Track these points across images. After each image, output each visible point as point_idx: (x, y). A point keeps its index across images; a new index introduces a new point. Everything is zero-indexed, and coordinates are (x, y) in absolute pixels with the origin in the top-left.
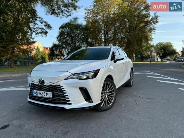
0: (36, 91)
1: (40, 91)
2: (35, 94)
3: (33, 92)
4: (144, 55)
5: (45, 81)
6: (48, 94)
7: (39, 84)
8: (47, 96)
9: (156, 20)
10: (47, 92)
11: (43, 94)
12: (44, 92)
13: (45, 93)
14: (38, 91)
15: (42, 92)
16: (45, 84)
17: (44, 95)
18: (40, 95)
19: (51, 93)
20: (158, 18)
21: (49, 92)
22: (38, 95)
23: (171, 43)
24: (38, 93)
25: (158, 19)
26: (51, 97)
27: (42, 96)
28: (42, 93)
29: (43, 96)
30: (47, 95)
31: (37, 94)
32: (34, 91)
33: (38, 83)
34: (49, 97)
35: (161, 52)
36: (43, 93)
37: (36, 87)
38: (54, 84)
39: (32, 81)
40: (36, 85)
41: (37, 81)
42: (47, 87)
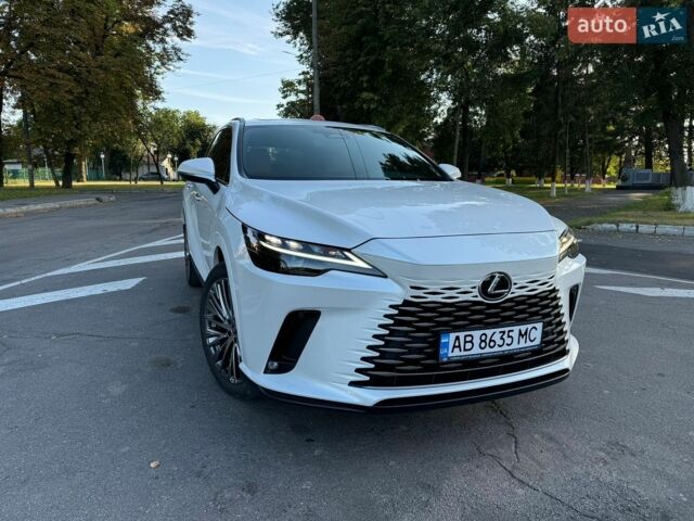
0: (462, 335)
1: (489, 332)
2: (457, 353)
3: (447, 344)
4: (129, 154)
5: (514, 279)
6: (526, 333)
7: (480, 299)
8: (523, 345)
9: (184, 23)
10: (523, 328)
11: (501, 342)
12: (506, 329)
13: (515, 334)
14: (477, 334)
15: (498, 330)
16: (510, 296)
17: (508, 341)
18: (488, 350)
19: (539, 326)
20: (191, 19)
21: (530, 326)
22: (476, 351)
23: (201, 115)
24: (476, 341)
25: (192, 24)
26: (538, 342)
27: (496, 349)
28: (497, 338)
29: (505, 348)
30: (523, 341)
31: (469, 346)
32: (453, 336)
33: (475, 296)
34: (529, 344)
36: (505, 337)
37: (459, 318)
38: (545, 288)
39: (420, 293)
40: (459, 307)
41: (466, 288)
42: (519, 303)
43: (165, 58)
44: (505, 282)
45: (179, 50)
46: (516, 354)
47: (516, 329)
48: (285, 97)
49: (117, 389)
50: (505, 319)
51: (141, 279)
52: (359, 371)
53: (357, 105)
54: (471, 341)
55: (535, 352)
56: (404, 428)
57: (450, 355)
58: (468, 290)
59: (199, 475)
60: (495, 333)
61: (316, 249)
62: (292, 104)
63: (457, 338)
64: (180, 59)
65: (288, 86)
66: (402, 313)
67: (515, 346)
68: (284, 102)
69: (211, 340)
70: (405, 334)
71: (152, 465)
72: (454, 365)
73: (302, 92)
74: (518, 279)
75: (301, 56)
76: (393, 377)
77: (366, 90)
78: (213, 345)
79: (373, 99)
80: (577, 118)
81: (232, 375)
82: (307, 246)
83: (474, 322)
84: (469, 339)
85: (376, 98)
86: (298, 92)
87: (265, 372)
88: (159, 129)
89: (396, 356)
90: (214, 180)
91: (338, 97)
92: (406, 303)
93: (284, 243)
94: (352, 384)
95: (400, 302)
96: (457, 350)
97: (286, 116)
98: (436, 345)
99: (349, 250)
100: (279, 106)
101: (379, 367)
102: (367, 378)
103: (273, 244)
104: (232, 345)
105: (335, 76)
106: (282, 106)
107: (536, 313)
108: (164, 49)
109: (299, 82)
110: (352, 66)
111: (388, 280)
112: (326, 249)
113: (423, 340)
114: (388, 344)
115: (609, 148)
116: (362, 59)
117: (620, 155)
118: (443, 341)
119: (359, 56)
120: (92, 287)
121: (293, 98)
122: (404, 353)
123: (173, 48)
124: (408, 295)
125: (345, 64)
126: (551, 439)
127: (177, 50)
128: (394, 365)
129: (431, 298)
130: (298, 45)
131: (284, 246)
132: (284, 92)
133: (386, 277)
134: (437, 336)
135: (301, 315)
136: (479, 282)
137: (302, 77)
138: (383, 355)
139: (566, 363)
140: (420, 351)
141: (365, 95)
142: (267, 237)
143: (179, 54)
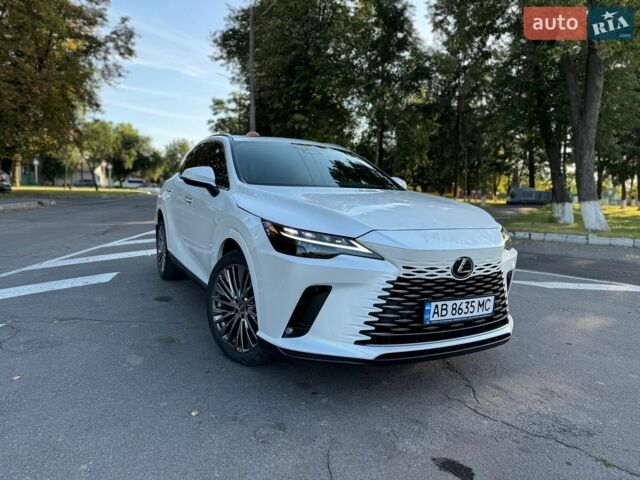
0: (440, 304)
1: (458, 302)
2: (436, 318)
3: (429, 311)
4: (64, 162)
5: (475, 263)
6: (483, 304)
7: (452, 277)
8: (481, 313)
9: (126, 43)
10: (481, 300)
11: (466, 310)
12: (470, 300)
13: (476, 305)
14: (450, 303)
15: (464, 301)
16: (472, 275)
17: (471, 309)
18: (457, 316)
19: (492, 298)
20: (132, 40)
21: (486, 299)
22: (449, 316)
23: (134, 127)
24: (450, 309)
25: (133, 44)
26: (490, 311)
27: (463, 315)
28: (463, 307)
29: (469, 315)
30: (481, 309)
31: (444, 312)
32: (433, 304)
33: (449, 274)
34: (485, 312)
35: (127, 157)
36: (469, 306)
37: (437, 291)
38: (494, 270)
39: (410, 271)
40: (437, 282)
41: (443, 268)
42: (479, 281)
43: (107, 73)
44: (469, 265)
45: (120, 67)
46: (476, 320)
47: (476, 300)
48: (215, 114)
49: (136, 361)
50: (469, 293)
51: (115, 274)
52: (362, 332)
53: (289, 124)
54: (446, 309)
55: (488, 319)
56: (386, 383)
57: (431, 319)
58: (444, 270)
59: (234, 419)
60: (461, 303)
61: (327, 238)
62: (223, 121)
63: (437, 306)
64: (120, 75)
65: (218, 104)
66: (396, 287)
67: (475, 313)
68: (215, 118)
69: (217, 318)
70: (398, 303)
71: (193, 414)
72: (432, 328)
73: (233, 110)
74: (478, 262)
75: (233, 78)
76: (388, 337)
77: (298, 112)
78: (220, 322)
79: (304, 121)
80: (475, 143)
81: (240, 345)
82: (319, 235)
83: (447, 295)
84: (444, 307)
85: (307, 120)
86: (227, 110)
87: (283, 337)
88: (96, 139)
89: (392, 320)
90: (215, 185)
91: (272, 116)
92: (400, 279)
93: (301, 232)
94: (357, 343)
95: (395, 278)
96: (436, 315)
97: (216, 130)
98: (421, 312)
99: (354, 239)
100: (210, 122)
101: (379, 329)
102: (369, 338)
103: (290, 234)
104: (239, 320)
105: (269, 98)
106: (213, 121)
107: (488, 289)
108: (106, 66)
109: (229, 101)
110: (285, 91)
111: (386, 262)
112: (334, 238)
113: (411, 308)
114: (385, 311)
115: (501, 168)
116: (294, 85)
117: (508, 175)
118: (427, 308)
119: (291, 83)
120: (72, 280)
121: (222, 115)
122: (397, 318)
123: (115, 65)
124: (401, 273)
125: (279, 89)
126: (498, 388)
127: (117, 67)
128: (389, 328)
129: (418, 276)
130: (231, 68)
131: (300, 235)
132: (214, 109)
133: (383, 259)
134: (422, 305)
135: (317, 289)
136: (451, 265)
137: (231, 97)
138: (382, 320)
139: (507, 329)
140: (408, 316)
141: (297, 117)
142: (285, 229)
143: (120, 71)
